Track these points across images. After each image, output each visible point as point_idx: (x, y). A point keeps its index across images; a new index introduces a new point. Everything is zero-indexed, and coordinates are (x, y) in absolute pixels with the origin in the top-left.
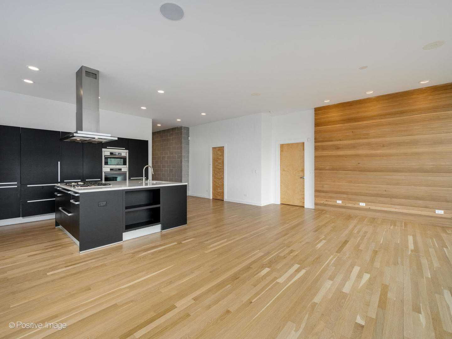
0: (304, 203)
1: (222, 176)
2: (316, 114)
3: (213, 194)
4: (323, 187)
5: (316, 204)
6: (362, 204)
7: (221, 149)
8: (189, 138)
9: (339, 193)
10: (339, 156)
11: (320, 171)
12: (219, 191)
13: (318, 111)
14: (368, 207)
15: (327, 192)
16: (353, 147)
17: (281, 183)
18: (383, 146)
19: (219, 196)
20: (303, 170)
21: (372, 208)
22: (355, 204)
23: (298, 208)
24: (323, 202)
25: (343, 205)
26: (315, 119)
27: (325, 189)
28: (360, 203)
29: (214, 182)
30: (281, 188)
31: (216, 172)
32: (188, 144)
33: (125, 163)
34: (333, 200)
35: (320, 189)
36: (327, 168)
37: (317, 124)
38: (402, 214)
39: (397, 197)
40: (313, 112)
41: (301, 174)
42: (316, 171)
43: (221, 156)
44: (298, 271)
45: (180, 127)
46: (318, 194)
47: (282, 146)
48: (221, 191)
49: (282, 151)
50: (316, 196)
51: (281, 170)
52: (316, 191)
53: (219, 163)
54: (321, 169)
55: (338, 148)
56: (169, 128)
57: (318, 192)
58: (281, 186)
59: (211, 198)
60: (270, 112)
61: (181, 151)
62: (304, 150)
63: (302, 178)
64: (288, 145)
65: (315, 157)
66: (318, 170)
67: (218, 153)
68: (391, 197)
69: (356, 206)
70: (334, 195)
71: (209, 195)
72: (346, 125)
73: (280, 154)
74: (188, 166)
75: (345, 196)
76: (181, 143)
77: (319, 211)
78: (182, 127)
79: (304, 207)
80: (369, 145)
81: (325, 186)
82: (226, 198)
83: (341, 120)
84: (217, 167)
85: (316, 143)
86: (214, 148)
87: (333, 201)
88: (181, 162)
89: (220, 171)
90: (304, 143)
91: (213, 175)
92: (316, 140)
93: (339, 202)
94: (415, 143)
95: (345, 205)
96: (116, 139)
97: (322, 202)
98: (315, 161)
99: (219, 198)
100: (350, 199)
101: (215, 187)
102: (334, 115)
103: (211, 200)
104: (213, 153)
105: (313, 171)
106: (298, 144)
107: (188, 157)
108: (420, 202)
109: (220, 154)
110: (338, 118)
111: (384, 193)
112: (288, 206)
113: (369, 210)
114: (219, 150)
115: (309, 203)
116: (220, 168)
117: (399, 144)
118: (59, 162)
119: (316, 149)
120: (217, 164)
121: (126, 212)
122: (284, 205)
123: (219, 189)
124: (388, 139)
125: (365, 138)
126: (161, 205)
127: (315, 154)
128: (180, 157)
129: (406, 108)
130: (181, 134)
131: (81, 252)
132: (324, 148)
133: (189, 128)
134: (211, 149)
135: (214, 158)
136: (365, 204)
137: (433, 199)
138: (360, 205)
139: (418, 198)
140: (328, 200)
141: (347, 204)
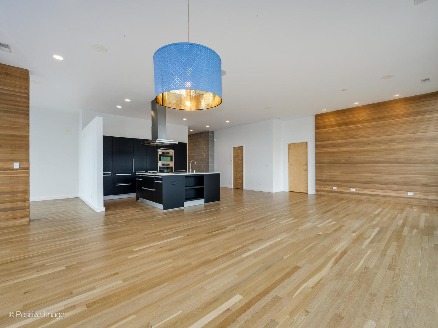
0: (307, 190)
1: (242, 170)
2: (316, 120)
3: (234, 184)
4: (322, 177)
5: (317, 191)
6: (353, 190)
7: (241, 149)
8: (214, 140)
9: (335, 182)
10: (334, 152)
11: (320, 165)
12: (239, 181)
13: (318, 117)
14: (357, 191)
15: (325, 181)
16: (346, 145)
17: (289, 175)
18: (369, 144)
19: (239, 185)
20: (307, 164)
21: (360, 192)
23: (302, 194)
25: (338, 190)
26: (316, 124)
27: (323, 179)
28: (351, 189)
29: (235, 174)
30: (289, 179)
31: (236, 167)
32: (213, 145)
33: (171, 160)
35: (319, 178)
36: (326, 162)
37: (317, 128)
38: (383, 196)
39: (379, 183)
40: (313, 118)
41: (305, 167)
42: (316, 164)
43: (240, 154)
44: (293, 220)
45: (207, 131)
46: (318, 182)
47: (290, 145)
48: (241, 181)
49: (289, 149)
50: (316, 184)
51: (289, 164)
52: (317, 180)
53: (239, 160)
54: (321, 163)
55: (334, 146)
56: (198, 132)
57: (319, 181)
58: (289, 177)
59: (233, 188)
60: (279, 118)
61: (208, 151)
62: (307, 148)
63: (306, 170)
64: (295, 144)
65: (316, 153)
66: (319, 164)
67: (238, 152)
68: (374, 183)
69: (348, 191)
70: (331, 183)
71: (231, 185)
72: (340, 128)
73: (289, 152)
74: (214, 162)
75: (339, 183)
76: (208, 144)
77: (319, 195)
78: (209, 131)
79: (307, 193)
80: (358, 144)
81: (324, 176)
82: (245, 187)
83: (336, 124)
84: (237, 163)
85: (316, 143)
86: (235, 148)
87: (330, 188)
88: (208, 159)
89: (240, 166)
90: (307, 142)
91: (234, 169)
92: (317, 140)
93: (335, 188)
94: (392, 141)
95: (339, 191)
96: (177, 143)
97: (321, 189)
98: (316, 157)
99: (239, 187)
100: (343, 186)
101: (236, 179)
102: (331, 120)
103: (233, 189)
104: (234, 152)
105: (315, 165)
106: (302, 143)
107: (214, 155)
108: (396, 187)
109: (240, 152)
110: (333, 123)
111: (369, 180)
112: (294, 193)
113: (358, 194)
114: (239, 149)
115: (311, 190)
116: (240, 163)
117: (380, 142)
118: (133, 159)
119: (317, 147)
120: (237, 160)
121: (186, 189)
122: (292, 192)
123: (239, 180)
124: (372, 139)
125: (354, 138)
126: (204, 186)
127: (316, 151)
128: (208, 155)
129: (386, 115)
130: (208, 137)
131: (164, 211)
132: (323, 146)
133: (214, 132)
134: (233, 148)
135: (235, 155)
136: (354, 189)
137: (405, 184)
138: (351, 190)
139: (394, 184)
140: (326, 187)
141: (341, 190)
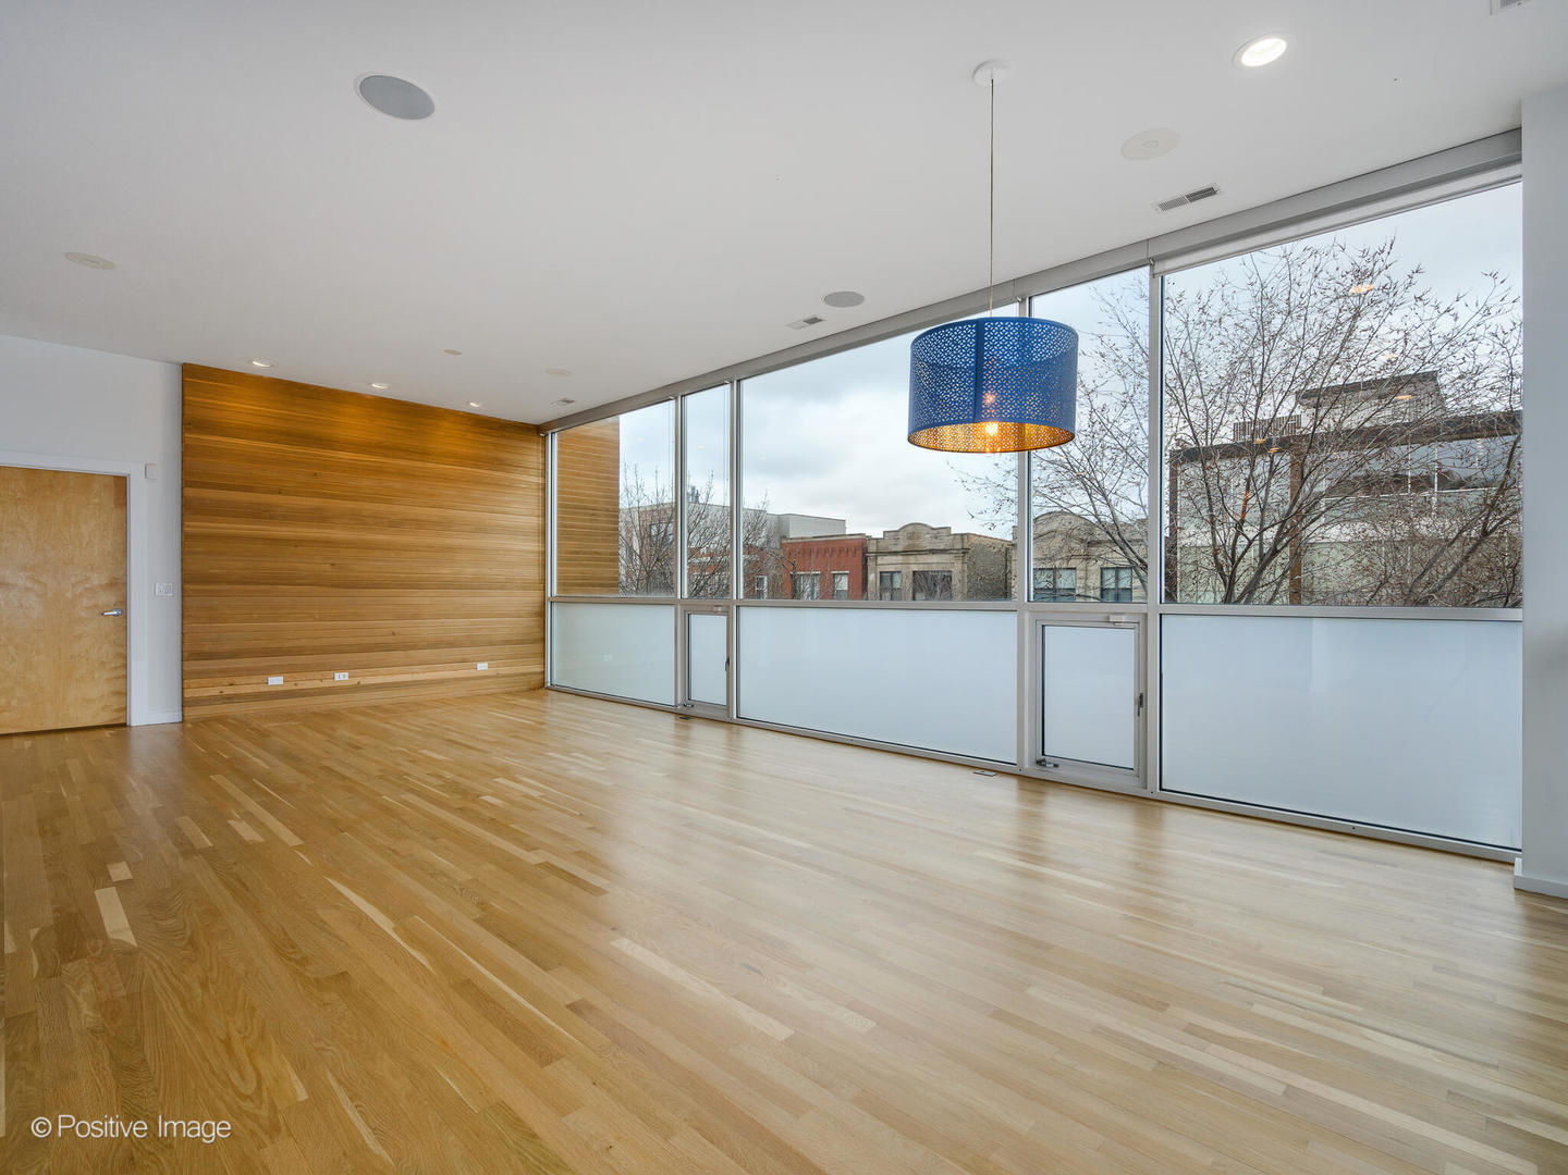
0: (126, 710)
4: (219, 640)
5: (187, 704)
6: (341, 677)
9: (275, 655)
10: (275, 541)
11: (205, 587)
14: (355, 681)
15: (233, 655)
16: (319, 517)
18: (390, 524)
21: (364, 681)
22: (321, 681)
24: (221, 688)
25: (291, 687)
27: (225, 647)
28: (337, 675)
34: (254, 679)
35: (205, 648)
36: (236, 575)
39: (416, 645)
46: (197, 665)
50: (185, 676)
52: (188, 657)
54: (213, 580)
55: (272, 514)
57: (197, 658)
65: (184, 538)
66: (195, 584)
69: (327, 684)
70: (262, 662)
72: (295, 449)
75: (290, 660)
80: (358, 518)
81: (226, 636)
85: (186, 491)
87: (252, 681)
92: (188, 480)
93: (276, 681)
95: (295, 688)
97: (215, 692)
98: (184, 555)
100: (306, 668)
111: (391, 639)
113: (358, 688)
115: (153, 706)
117: (419, 524)
119: (189, 509)
125: (348, 499)
127: (182, 527)
136: (347, 674)
137: (473, 642)
138: (336, 678)
139: (452, 644)
140: (237, 680)
141: (299, 683)
